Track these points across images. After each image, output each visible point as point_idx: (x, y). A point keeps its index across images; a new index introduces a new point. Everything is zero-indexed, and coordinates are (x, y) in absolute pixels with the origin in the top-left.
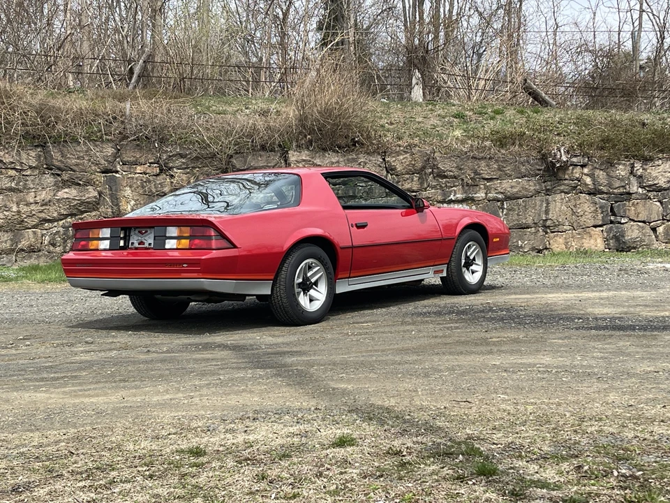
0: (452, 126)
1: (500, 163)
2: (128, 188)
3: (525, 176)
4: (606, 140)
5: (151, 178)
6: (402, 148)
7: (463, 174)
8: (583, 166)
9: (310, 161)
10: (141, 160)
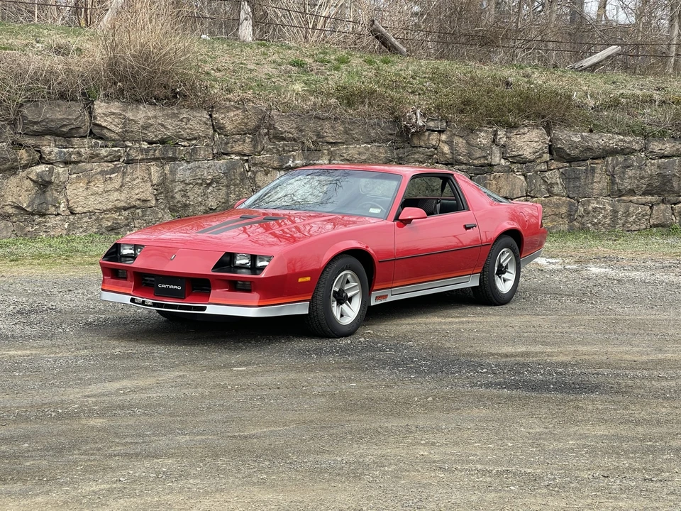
0: (290, 77)
1: (347, 125)
3: (375, 141)
4: (467, 102)
7: (304, 136)
8: (441, 132)
9: (121, 115)
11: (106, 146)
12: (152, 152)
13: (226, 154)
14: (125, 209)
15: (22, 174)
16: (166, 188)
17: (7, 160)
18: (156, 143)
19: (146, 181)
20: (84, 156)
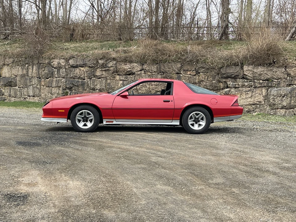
2: (184, 80)
5: (192, 77)
6: (294, 65)
9: (252, 70)
10: (189, 69)
11: (247, 82)
12: (263, 84)
13: (291, 85)
14: (253, 105)
15: (221, 91)
16: (268, 98)
17: (216, 87)
18: (264, 80)
19: (261, 95)
20: (240, 85)
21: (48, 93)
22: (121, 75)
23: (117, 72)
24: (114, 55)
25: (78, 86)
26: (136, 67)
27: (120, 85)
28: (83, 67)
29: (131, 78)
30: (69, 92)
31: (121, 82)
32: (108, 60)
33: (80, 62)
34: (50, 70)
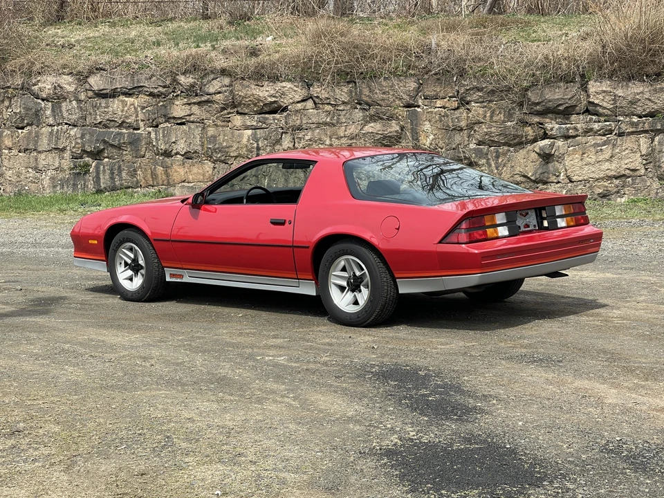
2: (427, 123)
5: (448, 113)
9: (611, 92)
10: (442, 94)
11: (599, 122)
12: (641, 125)
14: (617, 178)
15: (530, 147)
16: (655, 158)
17: (516, 136)
18: (645, 116)
19: (636, 152)
20: (581, 131)
21: (26, 168)
22: (245, 114)
23: (234, 105)
24: (221, 62)
25: (119, 147)
26: (291, 92)
27: (245, 141)
28: (130, 94)
29: (278, 120)
30: (94, 164)
31: (249, 132)
32: (205, 75)
33: (122, 82)
34: (31, 105)
